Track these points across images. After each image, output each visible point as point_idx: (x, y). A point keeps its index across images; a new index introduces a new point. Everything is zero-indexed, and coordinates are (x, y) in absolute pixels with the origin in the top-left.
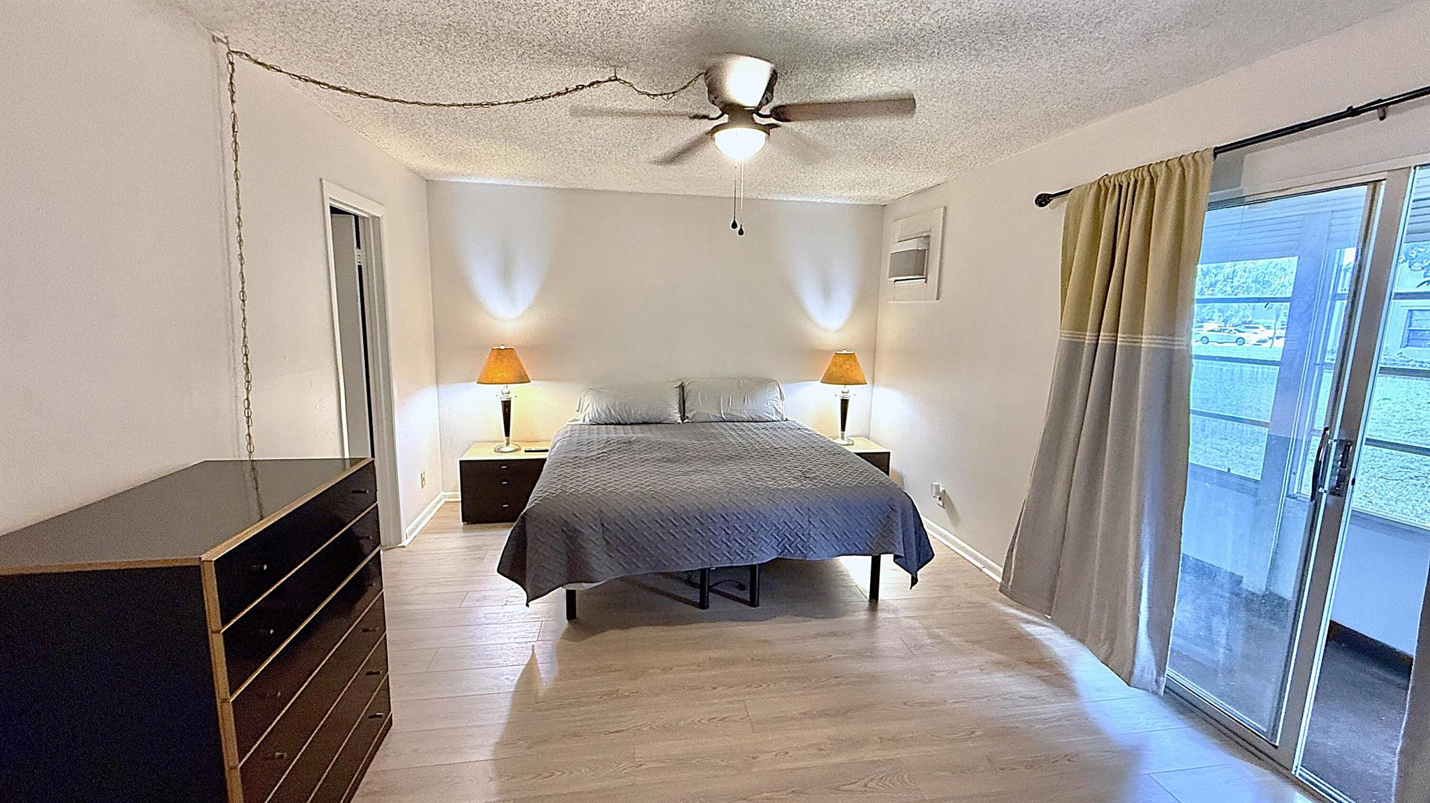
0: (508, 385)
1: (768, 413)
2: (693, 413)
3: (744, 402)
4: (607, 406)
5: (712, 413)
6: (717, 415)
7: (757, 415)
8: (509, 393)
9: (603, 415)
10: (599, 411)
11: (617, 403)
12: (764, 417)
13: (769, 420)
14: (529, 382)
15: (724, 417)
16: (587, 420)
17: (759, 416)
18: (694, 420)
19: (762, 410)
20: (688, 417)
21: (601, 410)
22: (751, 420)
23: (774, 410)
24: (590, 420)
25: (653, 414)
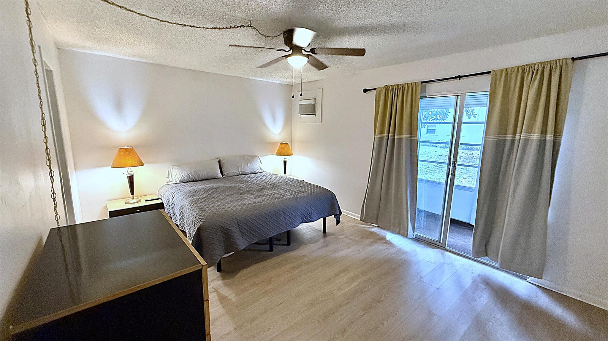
0: (131, 168)
1: (258, 169)
2: (227, 172)
3: (248, 165)
4: (188, 173)
5: (236, 172)
6: (238, 172)
7: (253, 171)
8: (132, 171)
9: (186, 178)
10: (184, 176)
11: (192, 171)
12: (256, 171)
13: (258, 172)
14: (144, 165)
15: (240, 173)
16: (178, 182)
17: (254, 171)
18: (228, 176)
19: (255, 169)
20: (225, 175)
21: (185, 175)
22: (251, 173)
23: (260, 169)
24: (179, 181)
25: (210, 175)
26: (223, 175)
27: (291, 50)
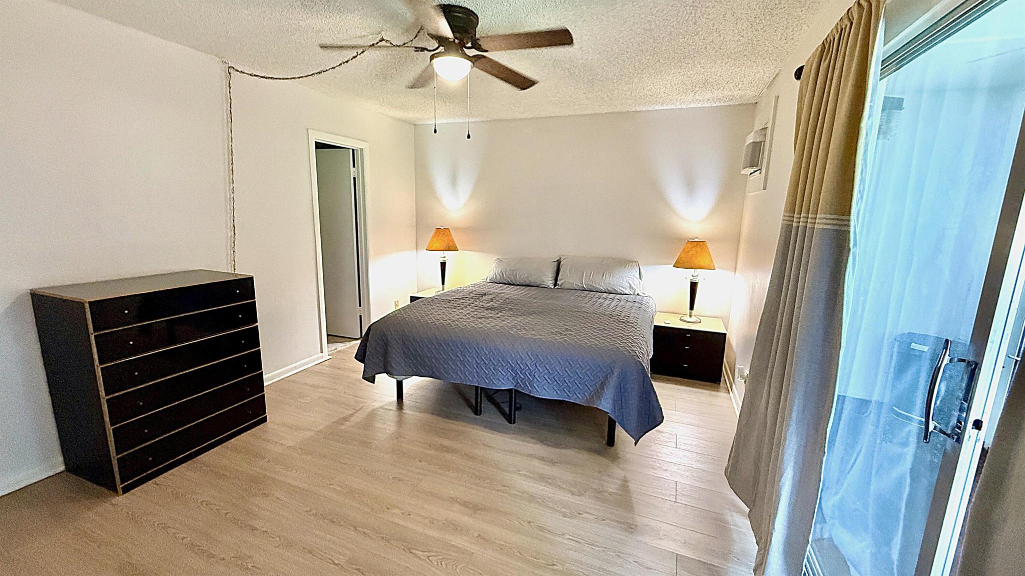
0: (445, 252)
2: (562, 282)
3: (603, 277)
4: (502, 271)
5: (577, 283)
6: (580, 285)
8: (445, 257)
9: (498, 277)
11: (508, 269)
12: (618, 290)
14: (458, 250)
15: (585, 287)
17: (614, 289)
18: (562, 287)
20: (558, 285)
21: (498, 273)
23: (628, 285)
24: (490, 279)
25: (532, 280)
26: (555, 285)
27: (441, 48)
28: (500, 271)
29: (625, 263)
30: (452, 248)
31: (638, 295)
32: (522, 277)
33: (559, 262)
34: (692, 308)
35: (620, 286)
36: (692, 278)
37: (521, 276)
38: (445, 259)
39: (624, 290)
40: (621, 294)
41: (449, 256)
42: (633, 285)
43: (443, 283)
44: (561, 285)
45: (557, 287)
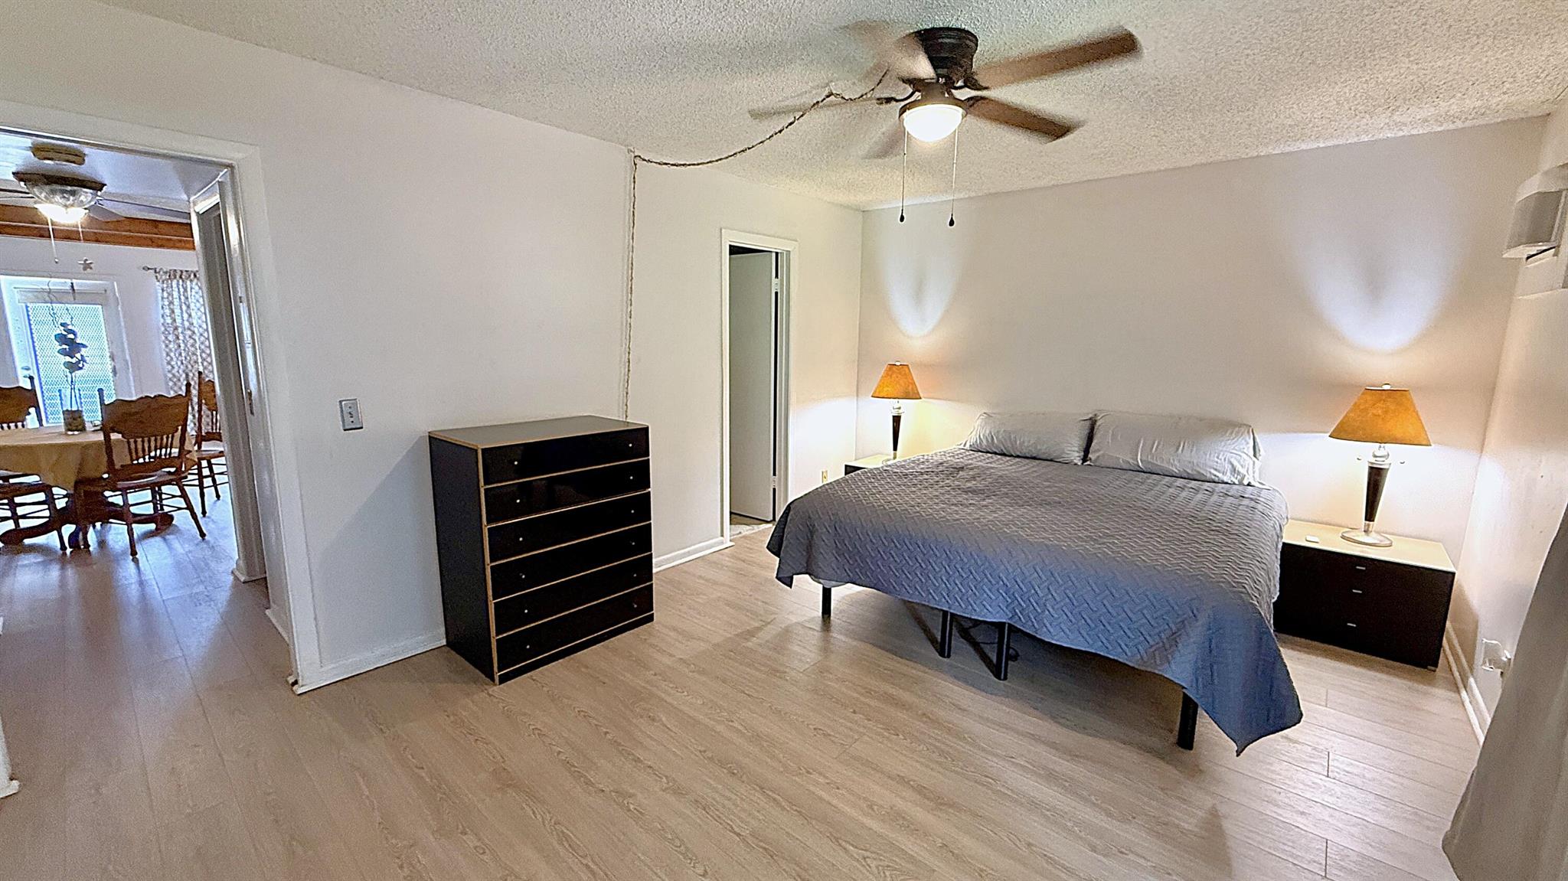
0: (900, 400)
2: (1098, 454)
3: (1178, 449)
4: (990, 432)
5: (1123, 457)
6: (1131, 461)
7: (1196, 470)
8: (899, 408)
10: (982, 437)
13: (1216, 479)
14: (920, 398)
15: (1140, 464)
16: (968, 445)
18: (1097, 464)
19: (1207, 465)
20: (1090, 459)
22: (1185, 475)
25: (1042, 449)
26: (1085, 459)
27: (917, 94)
28: (988, 432)
29: (1227, 426)
30: (912, 395)
31: (1249, 485)
32: (1027, 443)
33: (1093, 423)
34: (1370, 515)
35: (1211, 467)
36: (1373, 460)
37: (1024, 442)
38: (900, 411)
39: (1220, 475)
40: (1215, 482)
41: (907, 407)
42: (1239, 467)
43: (895, 449)
44: (1096, 460)
45: (1088, 463)
